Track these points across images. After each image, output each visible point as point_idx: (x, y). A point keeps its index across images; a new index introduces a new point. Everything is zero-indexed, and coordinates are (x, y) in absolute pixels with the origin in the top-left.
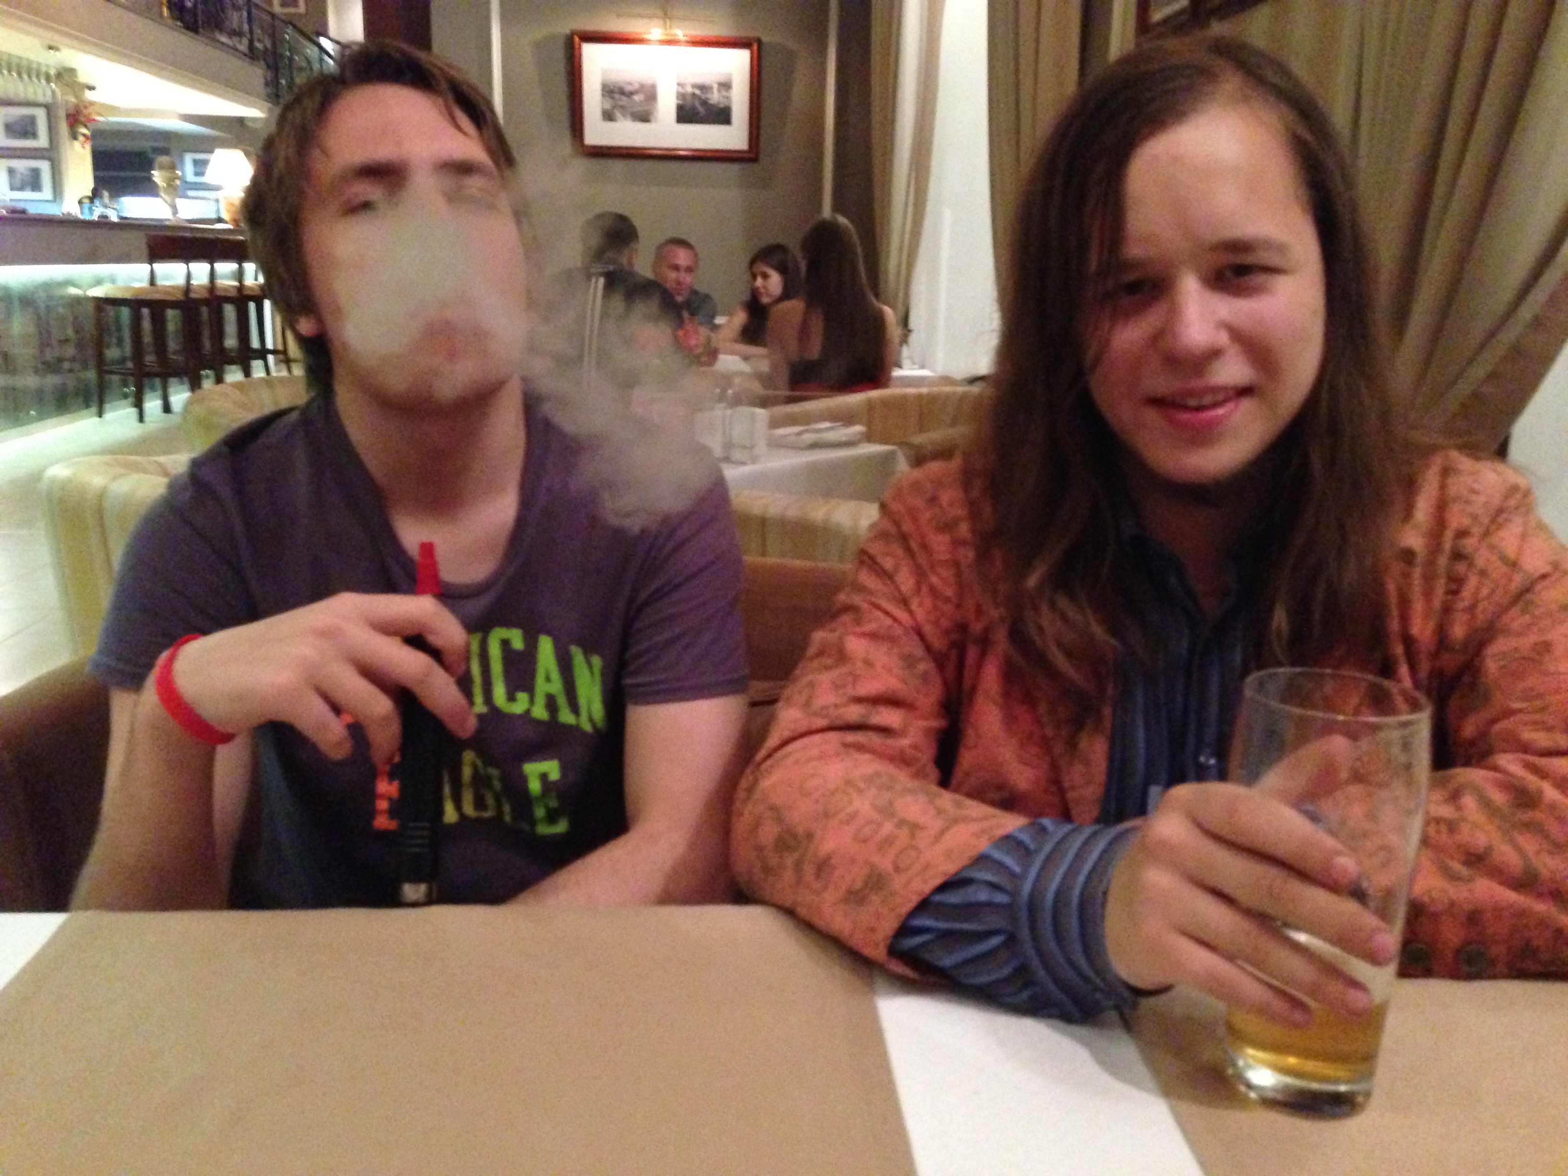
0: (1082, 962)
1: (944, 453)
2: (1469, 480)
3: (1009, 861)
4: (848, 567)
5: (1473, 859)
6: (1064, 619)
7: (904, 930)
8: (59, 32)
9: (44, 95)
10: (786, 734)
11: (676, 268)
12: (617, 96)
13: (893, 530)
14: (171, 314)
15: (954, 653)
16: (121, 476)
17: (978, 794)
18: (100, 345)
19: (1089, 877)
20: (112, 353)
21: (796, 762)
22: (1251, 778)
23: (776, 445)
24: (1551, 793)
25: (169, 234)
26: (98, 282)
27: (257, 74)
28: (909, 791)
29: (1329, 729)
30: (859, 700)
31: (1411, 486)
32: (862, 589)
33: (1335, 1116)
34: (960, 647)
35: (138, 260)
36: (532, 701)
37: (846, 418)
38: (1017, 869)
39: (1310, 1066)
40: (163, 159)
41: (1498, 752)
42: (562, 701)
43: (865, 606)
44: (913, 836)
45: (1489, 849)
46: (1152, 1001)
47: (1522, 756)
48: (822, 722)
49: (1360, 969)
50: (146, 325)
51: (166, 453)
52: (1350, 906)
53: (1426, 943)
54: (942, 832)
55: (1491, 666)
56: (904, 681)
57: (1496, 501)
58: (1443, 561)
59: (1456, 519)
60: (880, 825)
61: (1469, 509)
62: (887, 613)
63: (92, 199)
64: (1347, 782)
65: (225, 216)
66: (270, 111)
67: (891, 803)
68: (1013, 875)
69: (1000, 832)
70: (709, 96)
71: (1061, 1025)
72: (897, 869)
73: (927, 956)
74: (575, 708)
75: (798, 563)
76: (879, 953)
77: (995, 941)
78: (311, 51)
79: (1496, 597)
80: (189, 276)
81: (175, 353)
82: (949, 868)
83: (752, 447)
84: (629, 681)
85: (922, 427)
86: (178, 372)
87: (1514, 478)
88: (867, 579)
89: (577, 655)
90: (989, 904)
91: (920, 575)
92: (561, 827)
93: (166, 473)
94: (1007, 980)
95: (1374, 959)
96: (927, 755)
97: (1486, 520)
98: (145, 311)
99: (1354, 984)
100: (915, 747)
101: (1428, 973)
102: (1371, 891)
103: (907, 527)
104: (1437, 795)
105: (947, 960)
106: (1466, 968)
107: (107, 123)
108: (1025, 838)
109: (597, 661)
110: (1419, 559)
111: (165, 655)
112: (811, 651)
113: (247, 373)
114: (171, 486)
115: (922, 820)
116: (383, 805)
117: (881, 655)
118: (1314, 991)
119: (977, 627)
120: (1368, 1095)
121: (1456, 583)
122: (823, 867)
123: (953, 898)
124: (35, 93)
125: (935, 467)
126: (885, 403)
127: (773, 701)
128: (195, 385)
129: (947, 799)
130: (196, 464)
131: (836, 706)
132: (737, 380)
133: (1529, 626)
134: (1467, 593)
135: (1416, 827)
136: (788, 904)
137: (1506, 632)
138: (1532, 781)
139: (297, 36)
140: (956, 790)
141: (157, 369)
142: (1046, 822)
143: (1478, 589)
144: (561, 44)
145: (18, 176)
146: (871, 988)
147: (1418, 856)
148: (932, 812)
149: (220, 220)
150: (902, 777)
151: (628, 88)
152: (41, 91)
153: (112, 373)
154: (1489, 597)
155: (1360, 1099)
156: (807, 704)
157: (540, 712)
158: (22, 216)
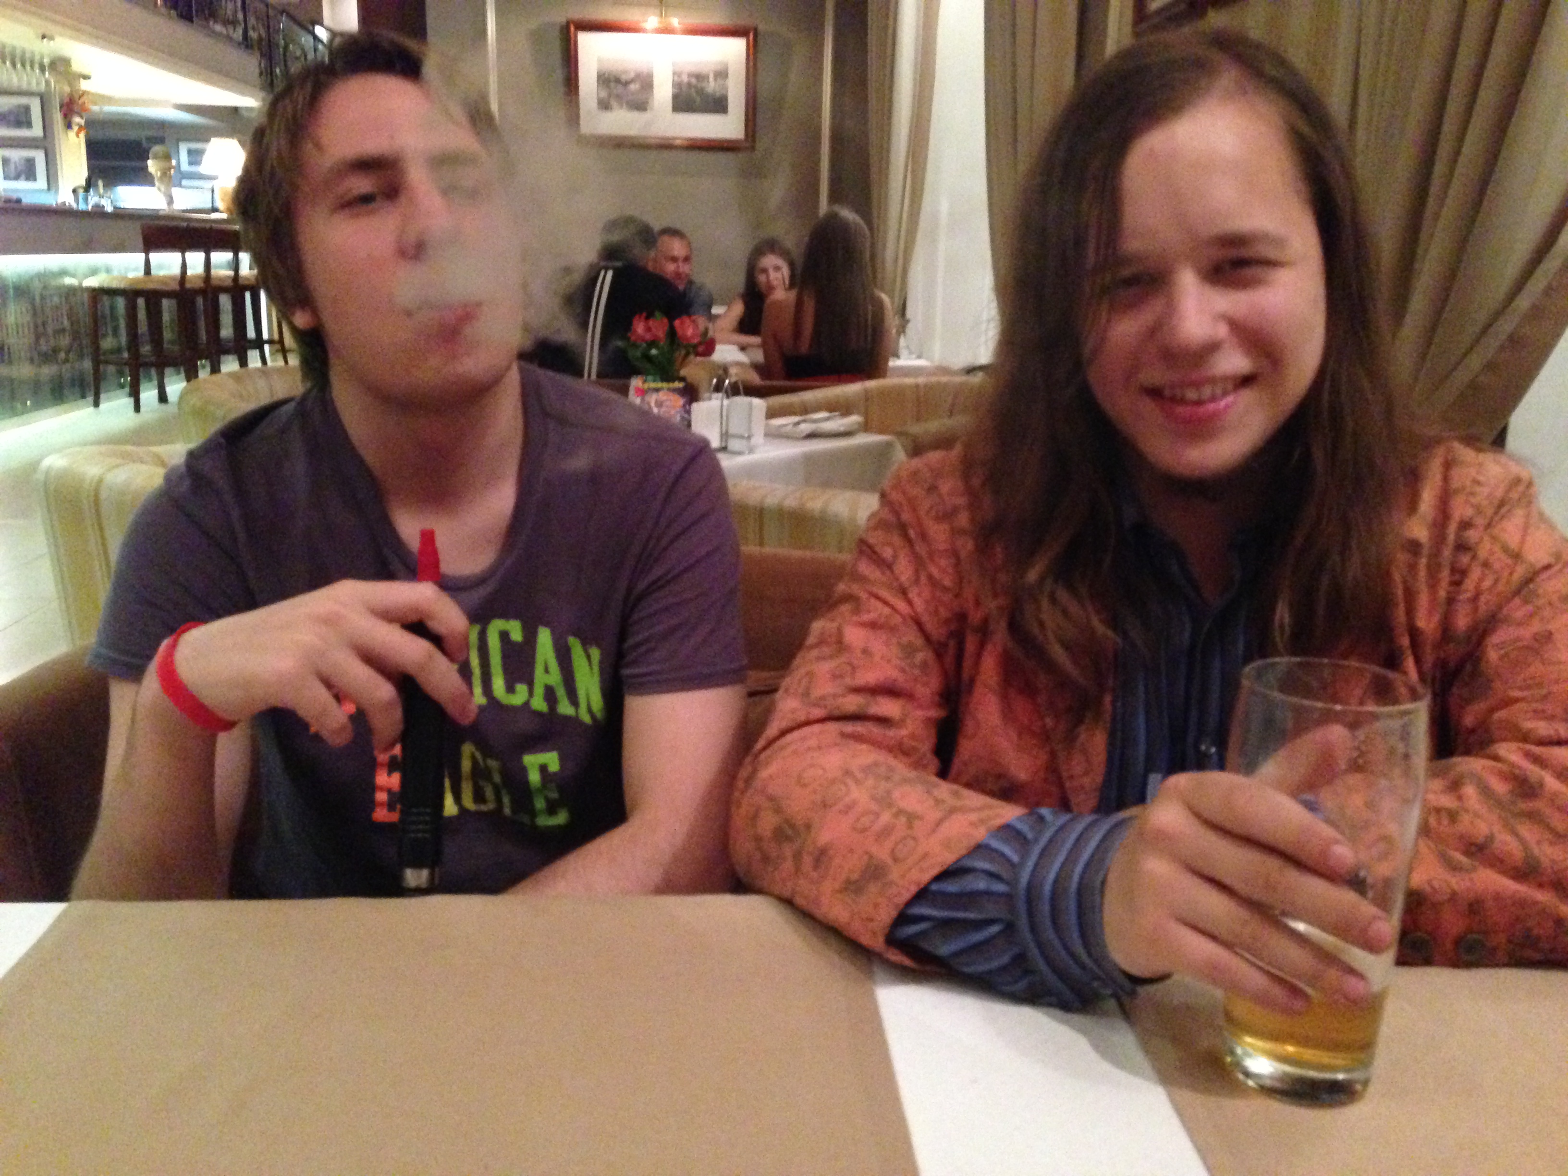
0: (1080, 951)
1: (944, 442)
2: (1473, 472)
3: (1007, 850)
4: (845, 557)
5: (1473, 849)
6: (1065, 612)
7: (903, 918)
8: (54, 22)
9: (38, 84)
10: (784, 724)
11: (674, 259)
12: (612, 85)
13: (891, 518)
14: (167, 304)
15: (952, 643)
16: (117, 466)
17: (975, 784)
18: (96, 336)
19: (1088, 865)
20: (107, 343)
21: (795, 752)
22: (1249, 768)
23: (773, 435)
24: (1551, 783)
25: (162, 223)
26: (94, 272)
27: (252, 63)
28: (905, 781)
29: (1328, 718)
30: (857, 690)
31: (1414, 477)
32: (862, 579)
33: (1331, 1105)
34: (959, 636)
35: (133, 250)
36: (531, 693)
37: (842, 408)
38: (1015, 858)
39: (1309, 1054)
40: (157, 149)
41: (1498, 741)
42: (561, 693)
43: (864, 596)
44: (910, 826)
45: (1490, 838)
46: (1151, 989)
47: (1521, 745)
48: (818, 713)
49: (1358, 957)
50: (142, 315)
51: (161, 443)
52: (1348, 896)
53: (1426, 932)
54: (939, 823)
55: (1493, 655)
56: (903, 670)
57: (1499, 493)
58: (1447, 552)
59: (1460, 510)
60: (877, 815)
61: (1473, 500)
62: (886, 603)
63: (87, 189)
64: (1346, 771)
65: (220, 205)
66: (264, 100)
67: (889, 792)
68: (1012, 865)
69: (999, 822)
70: (704, 84)
71: (1058, 1013)
72: (896, 860)
73: (925, 945)
74: (574, 700)
75: (797, 553)
76: (878, 943)
77: (995, 929)
78: (306, 40)
79: (1501, 587)
80: (184, 266)
81: (172, 342)
82: (947, 858)
83: (749, 438)
84: (626, 672)
85: (919, 418)
86: (174, 363)
87: (1515, 469)
88: (865, 568)
89: (575, 644)
90: (987, 893)
91: (919, 563)
92: (561, 818)
93: (163, 464)
94: (1003, 969)
95: (1372, 946)
96: (926, 747)
97: (1490, 512)
98: (141, 302)
99: (1351, 971)
100: (913, 736)
101: (1428, 962)
102: (1370, 880)
103: (906, 516)
104: (1437, 784)
105: (944, 949)
106: (1466, 958)
107: (101, 112)
108: (1024, 828)
109: (595, 653)
110: (1425, 551)
111: (165, 643)
112: (811, 640)
113: (243, 363)
114: (168, 479)
115: (918, 808)
116: (381, 797)
117: (878, 644)
118: (1314, 980)
119: (975, 617)
120: (1366, 1083)
121: (1459, 575)
122: (822, 856)
123: (951, 887)
124: (29, 83)
125: (934, 456)
126: (883, 393)
127: (775, 690)
128: (191, 375)
129: (944, 789)
130: (192, 455)
131: (835, 696)
132: (733, 371)
133: (1531, 615)
134: (1469, 584)
135: (1414, 816)
136: (787, 894)
137: (1506, 620)
138: (1533, 771)
139: (291, 23)
140: (955, 781)
141: (153, 359)
142: (1045, 811)
143: (1481, 580)
144: (556, 33)
145: (12, 167)
146: (870, 975)
147: (1416, 845)
148: (931, 802)
149: (215, 210)
150: (901, 768)
151: (624, 78)
152: (34, 80)
153: (107, 362)
154: (1490, 589)
155: (1358, 1087)
156: (807, 694)
157: (539, 704)
158: (16, 206)
